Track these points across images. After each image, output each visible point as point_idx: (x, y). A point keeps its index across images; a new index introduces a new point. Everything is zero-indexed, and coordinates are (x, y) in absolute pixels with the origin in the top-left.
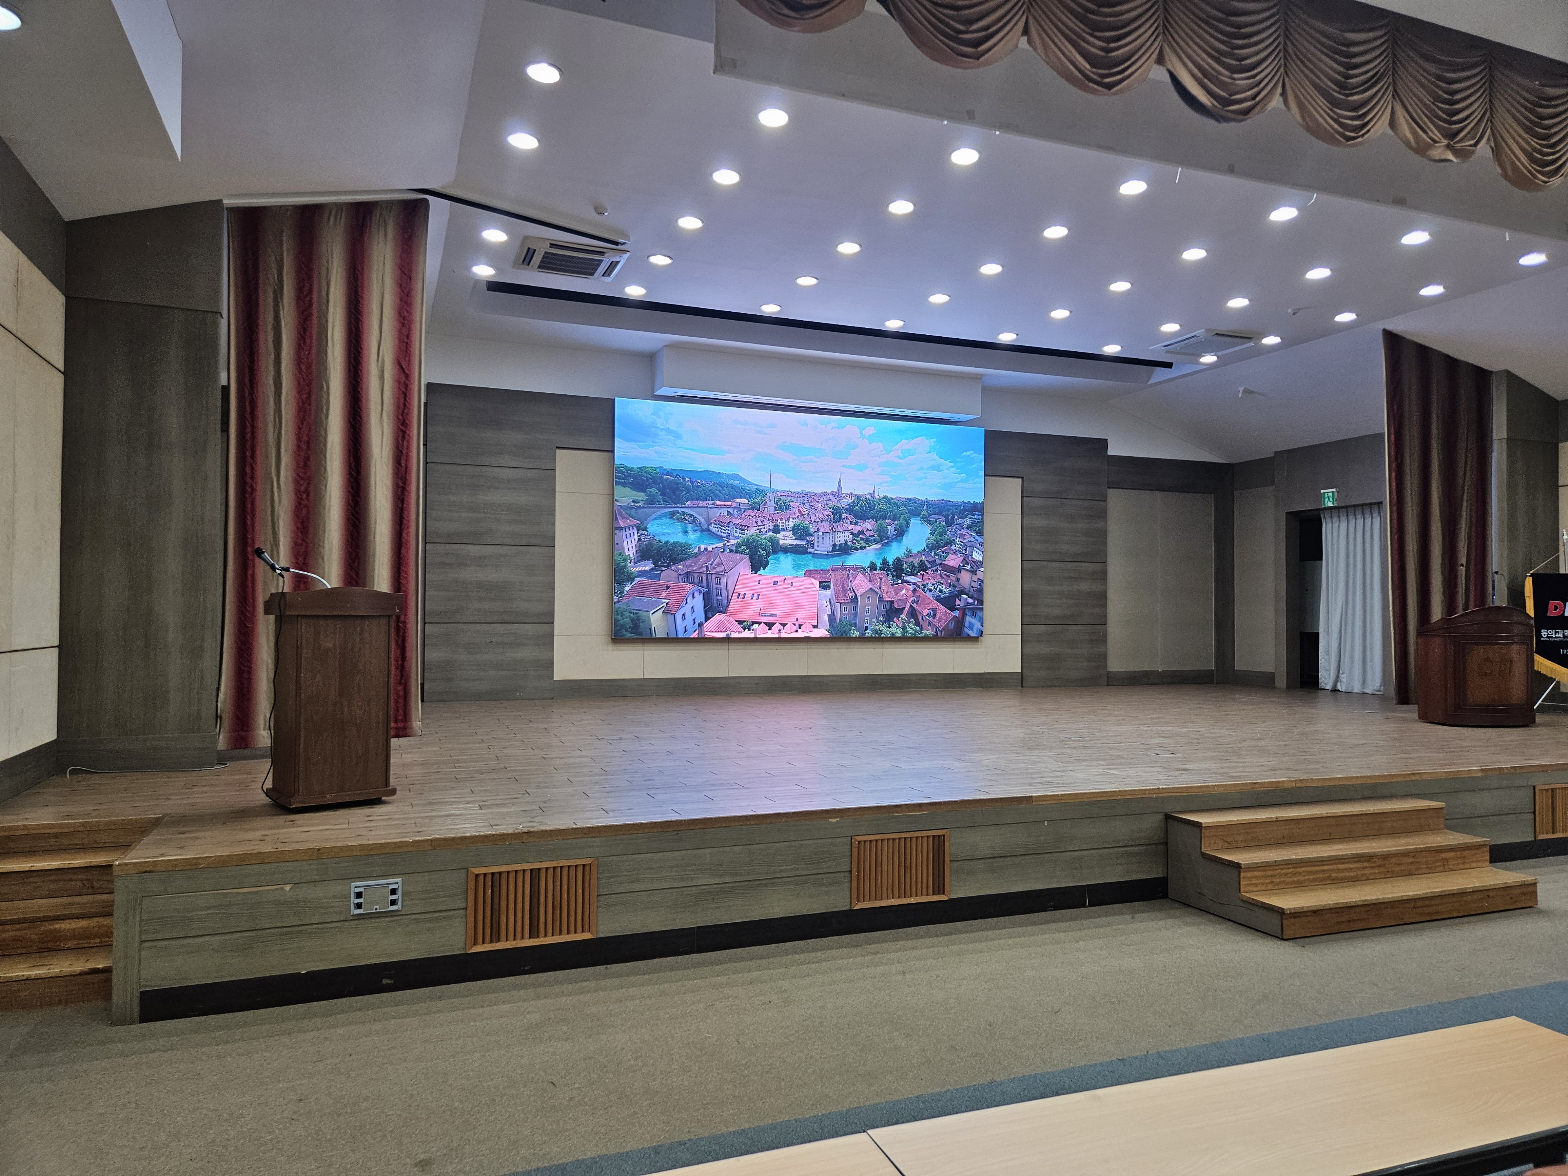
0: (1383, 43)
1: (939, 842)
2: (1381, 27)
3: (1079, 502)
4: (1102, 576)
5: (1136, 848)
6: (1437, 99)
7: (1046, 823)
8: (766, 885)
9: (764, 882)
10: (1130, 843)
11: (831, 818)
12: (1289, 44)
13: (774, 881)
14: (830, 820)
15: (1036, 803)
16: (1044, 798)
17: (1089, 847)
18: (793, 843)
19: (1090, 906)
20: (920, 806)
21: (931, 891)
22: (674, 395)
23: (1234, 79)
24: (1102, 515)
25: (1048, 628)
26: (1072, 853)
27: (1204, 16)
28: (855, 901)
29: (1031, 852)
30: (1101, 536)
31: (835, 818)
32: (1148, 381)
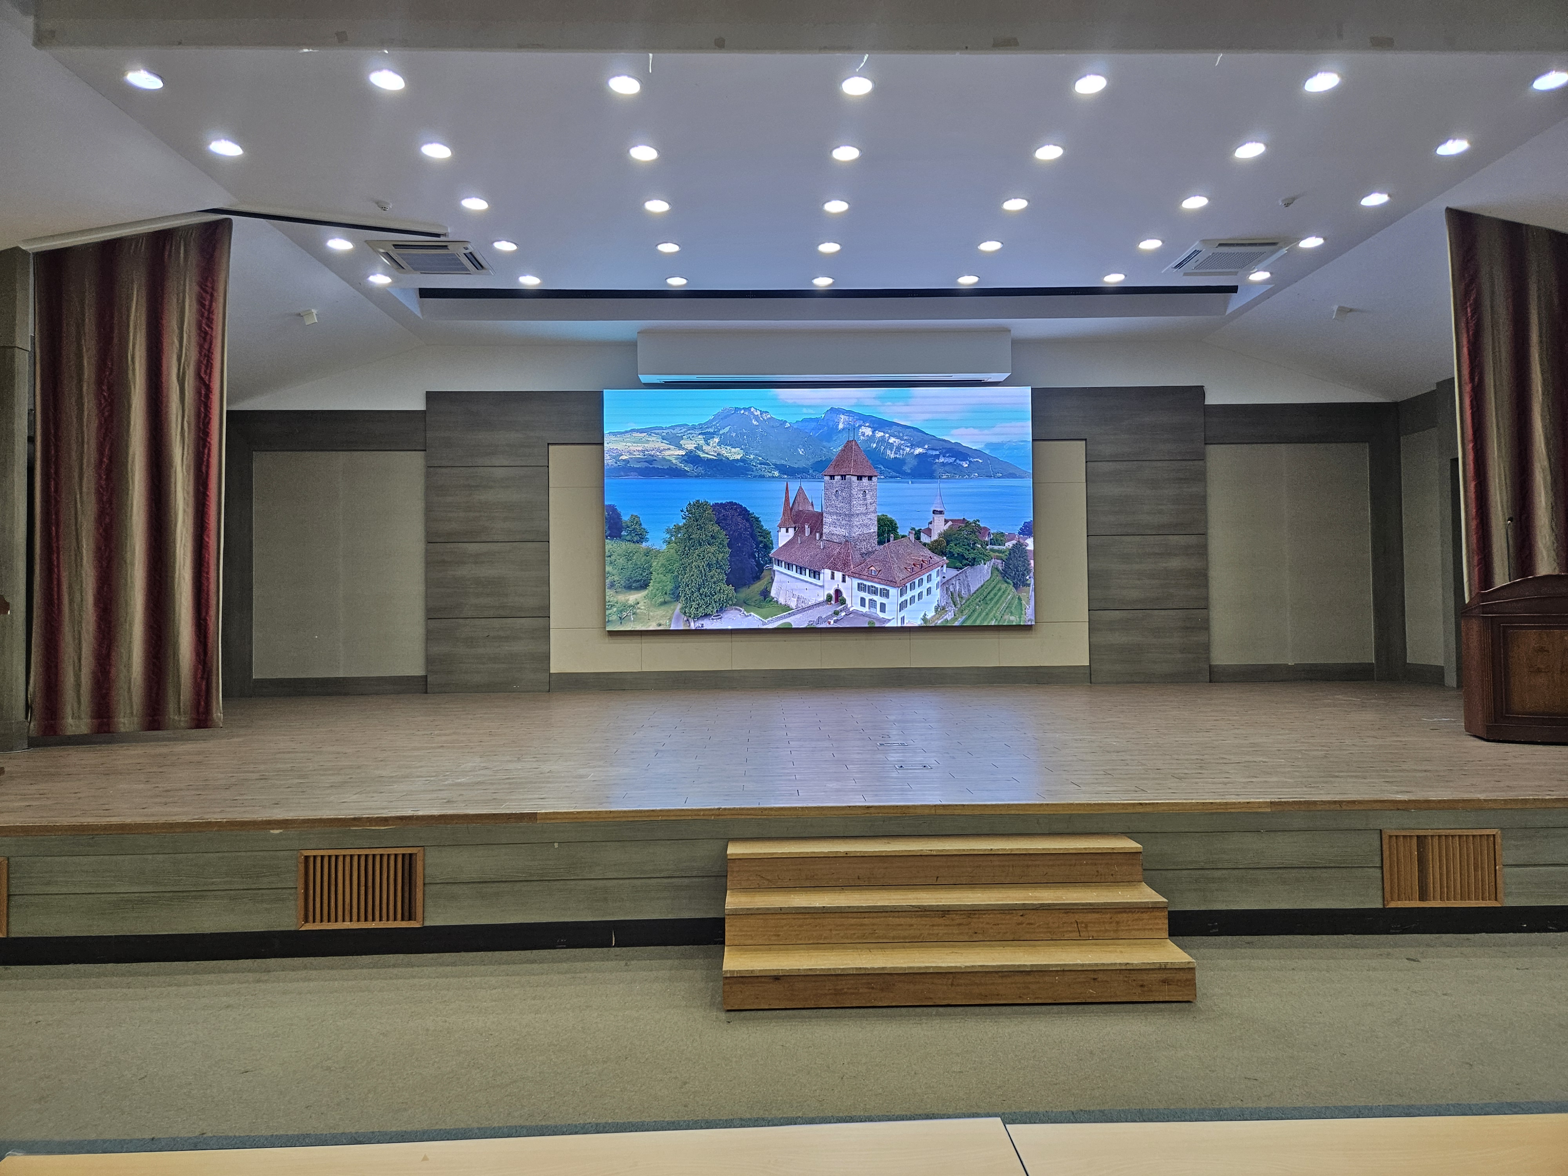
1: (409, 860)
3: (1165, 464)
4: (1202, 551)
5: (686, 880)
7: (556, 845)
8: (195, 898)
9: (193, 894)
10: (677, 874)
11: (273, 829)
13: (204, 893)
14: (272, 831)
15: (542, 821)
16: (552, 816)
17: (615, 875)
18: (226, 854)
19: (618, 945)
20: (385, 820)
21: (399, 916)
22: (662, 381)
24: (1201, 477)
25: (1124, 614)
26: (593, 882)
28: (306, 920)
29: (535, 878)
30: (1201, 501)
31: (277, 829)
32: (1225, 312)
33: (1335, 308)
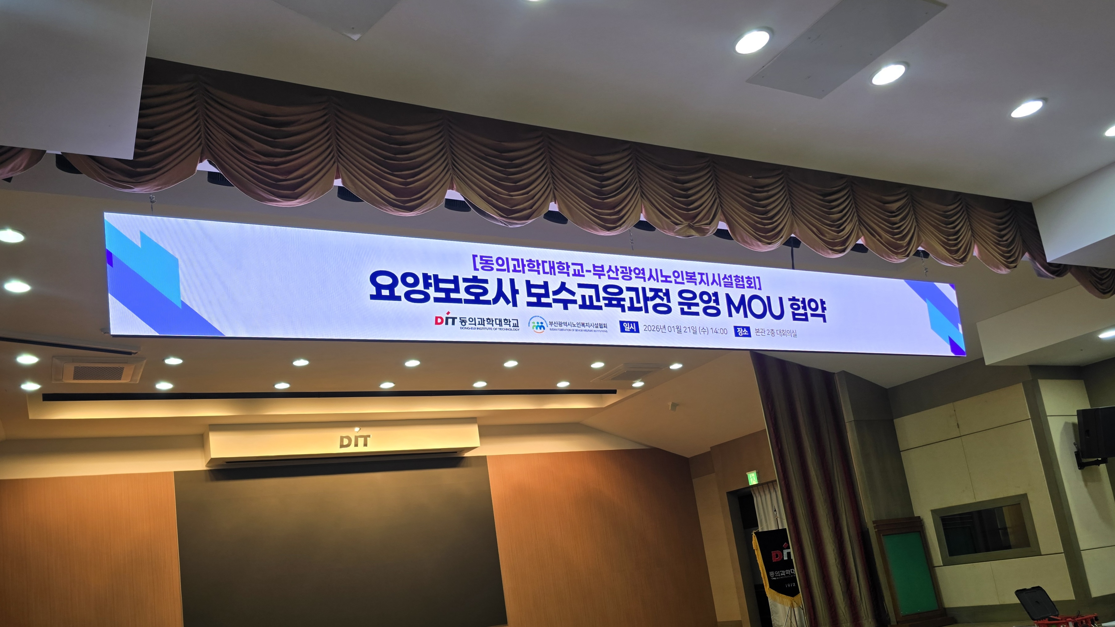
0: (629, 160)
2: (624, 150)
6: (674, 195)
12: (554, 167)
23: (512, 196)
27: (483, 155)
33: (670, 404)
